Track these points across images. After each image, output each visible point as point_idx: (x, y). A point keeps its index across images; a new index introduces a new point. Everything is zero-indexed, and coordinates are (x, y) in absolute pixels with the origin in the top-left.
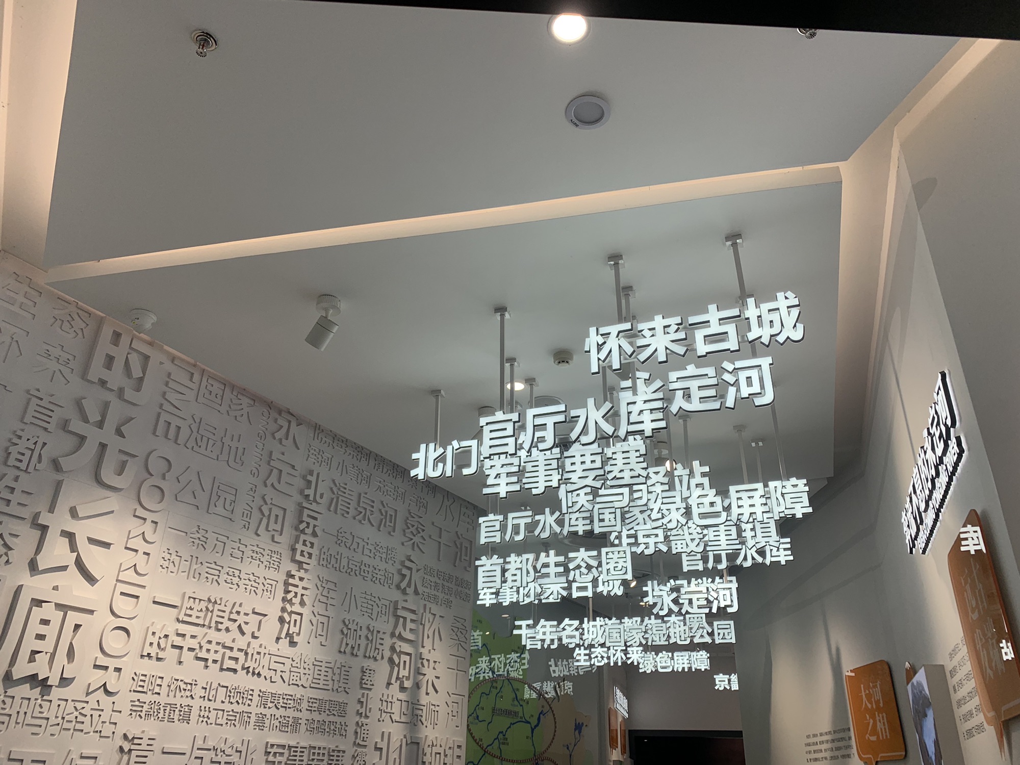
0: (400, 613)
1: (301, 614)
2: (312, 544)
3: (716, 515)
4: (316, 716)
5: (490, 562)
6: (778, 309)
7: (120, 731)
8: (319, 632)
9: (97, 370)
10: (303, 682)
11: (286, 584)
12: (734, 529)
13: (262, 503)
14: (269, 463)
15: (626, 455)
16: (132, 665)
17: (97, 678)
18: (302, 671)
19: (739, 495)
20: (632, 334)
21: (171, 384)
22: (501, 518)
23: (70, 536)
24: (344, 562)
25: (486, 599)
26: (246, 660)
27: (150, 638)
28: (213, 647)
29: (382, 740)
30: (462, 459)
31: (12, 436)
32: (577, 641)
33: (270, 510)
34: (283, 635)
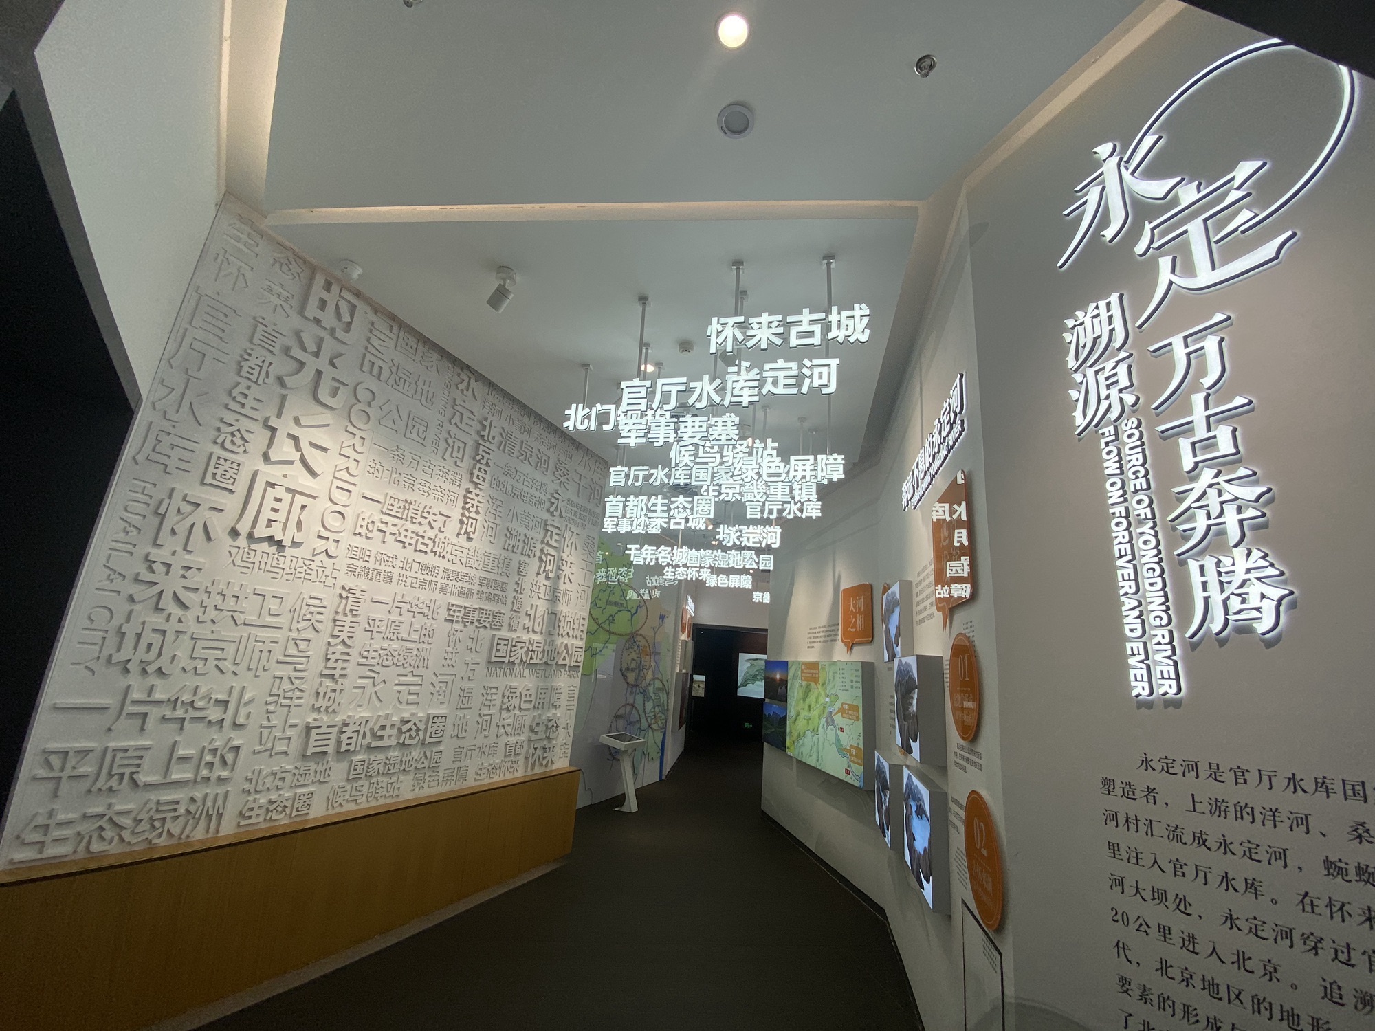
0: (548, 528)
1: (476, 520)
2: (486, 471)
3: (779, 475)
4: (484, 589)
5: (616, 499)
6: (853, 317)
7: (340, 583)
8: (490, 533)
9: (312, 310)
10: (476, 565)
11: (465, 497)
12: (788, 488)
13: (448, 436)
14: (453, 407)
15: (725, 424)
16: (347, 539)
17: (320, 545)
18: (476, 558)
19: (796, 462)
20: (744, 326)
21: (375, 332)
22: (626, 469)
23: (295, 439)
24: (509, 488)
25: (609, 527)
26: (434, 546)
27: (360, 522)
28: (409, 534)
29: (531, 609)
30: (603, 418)
31: (243, 353)
32: (669, 560)
33: (454, 442)
34: (462, 532)
